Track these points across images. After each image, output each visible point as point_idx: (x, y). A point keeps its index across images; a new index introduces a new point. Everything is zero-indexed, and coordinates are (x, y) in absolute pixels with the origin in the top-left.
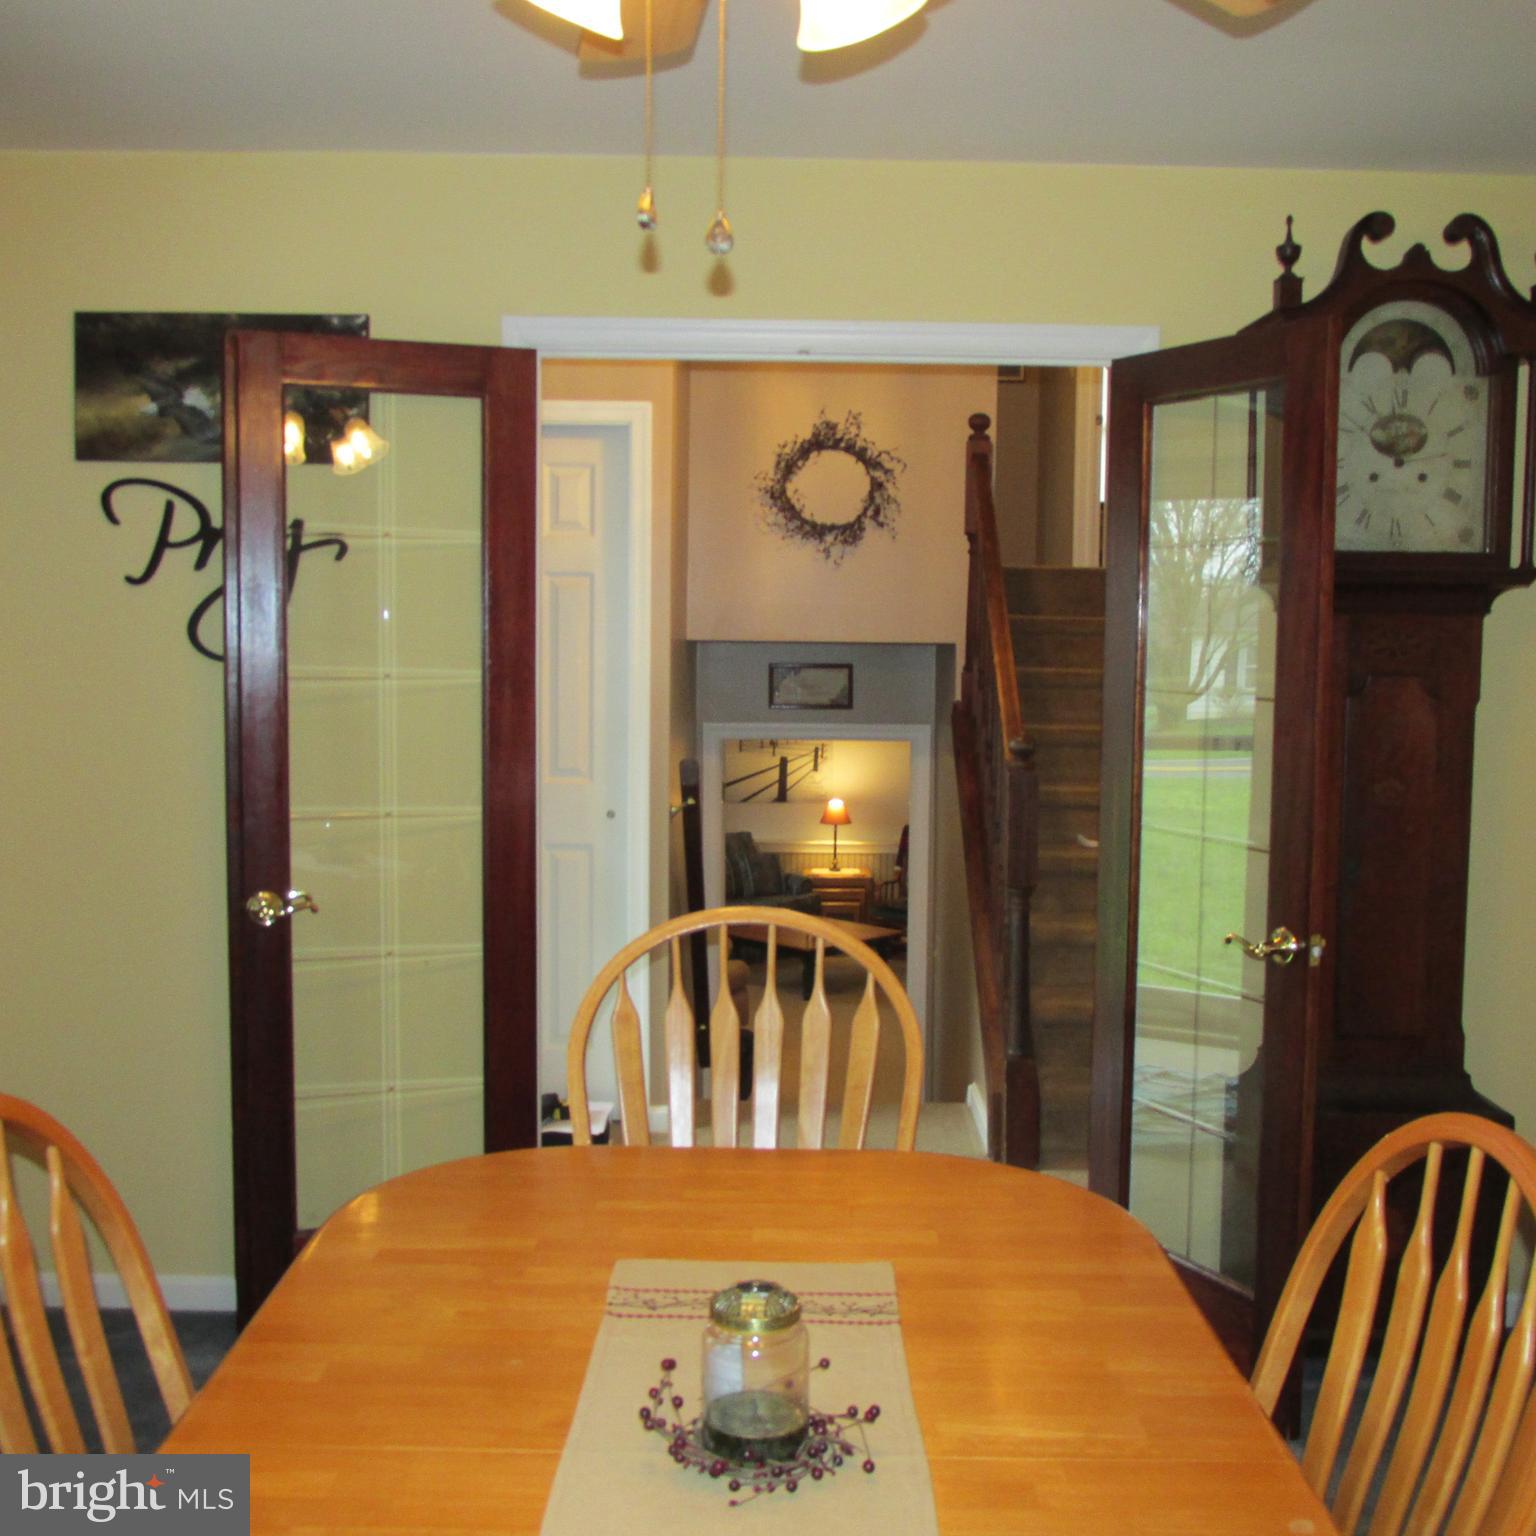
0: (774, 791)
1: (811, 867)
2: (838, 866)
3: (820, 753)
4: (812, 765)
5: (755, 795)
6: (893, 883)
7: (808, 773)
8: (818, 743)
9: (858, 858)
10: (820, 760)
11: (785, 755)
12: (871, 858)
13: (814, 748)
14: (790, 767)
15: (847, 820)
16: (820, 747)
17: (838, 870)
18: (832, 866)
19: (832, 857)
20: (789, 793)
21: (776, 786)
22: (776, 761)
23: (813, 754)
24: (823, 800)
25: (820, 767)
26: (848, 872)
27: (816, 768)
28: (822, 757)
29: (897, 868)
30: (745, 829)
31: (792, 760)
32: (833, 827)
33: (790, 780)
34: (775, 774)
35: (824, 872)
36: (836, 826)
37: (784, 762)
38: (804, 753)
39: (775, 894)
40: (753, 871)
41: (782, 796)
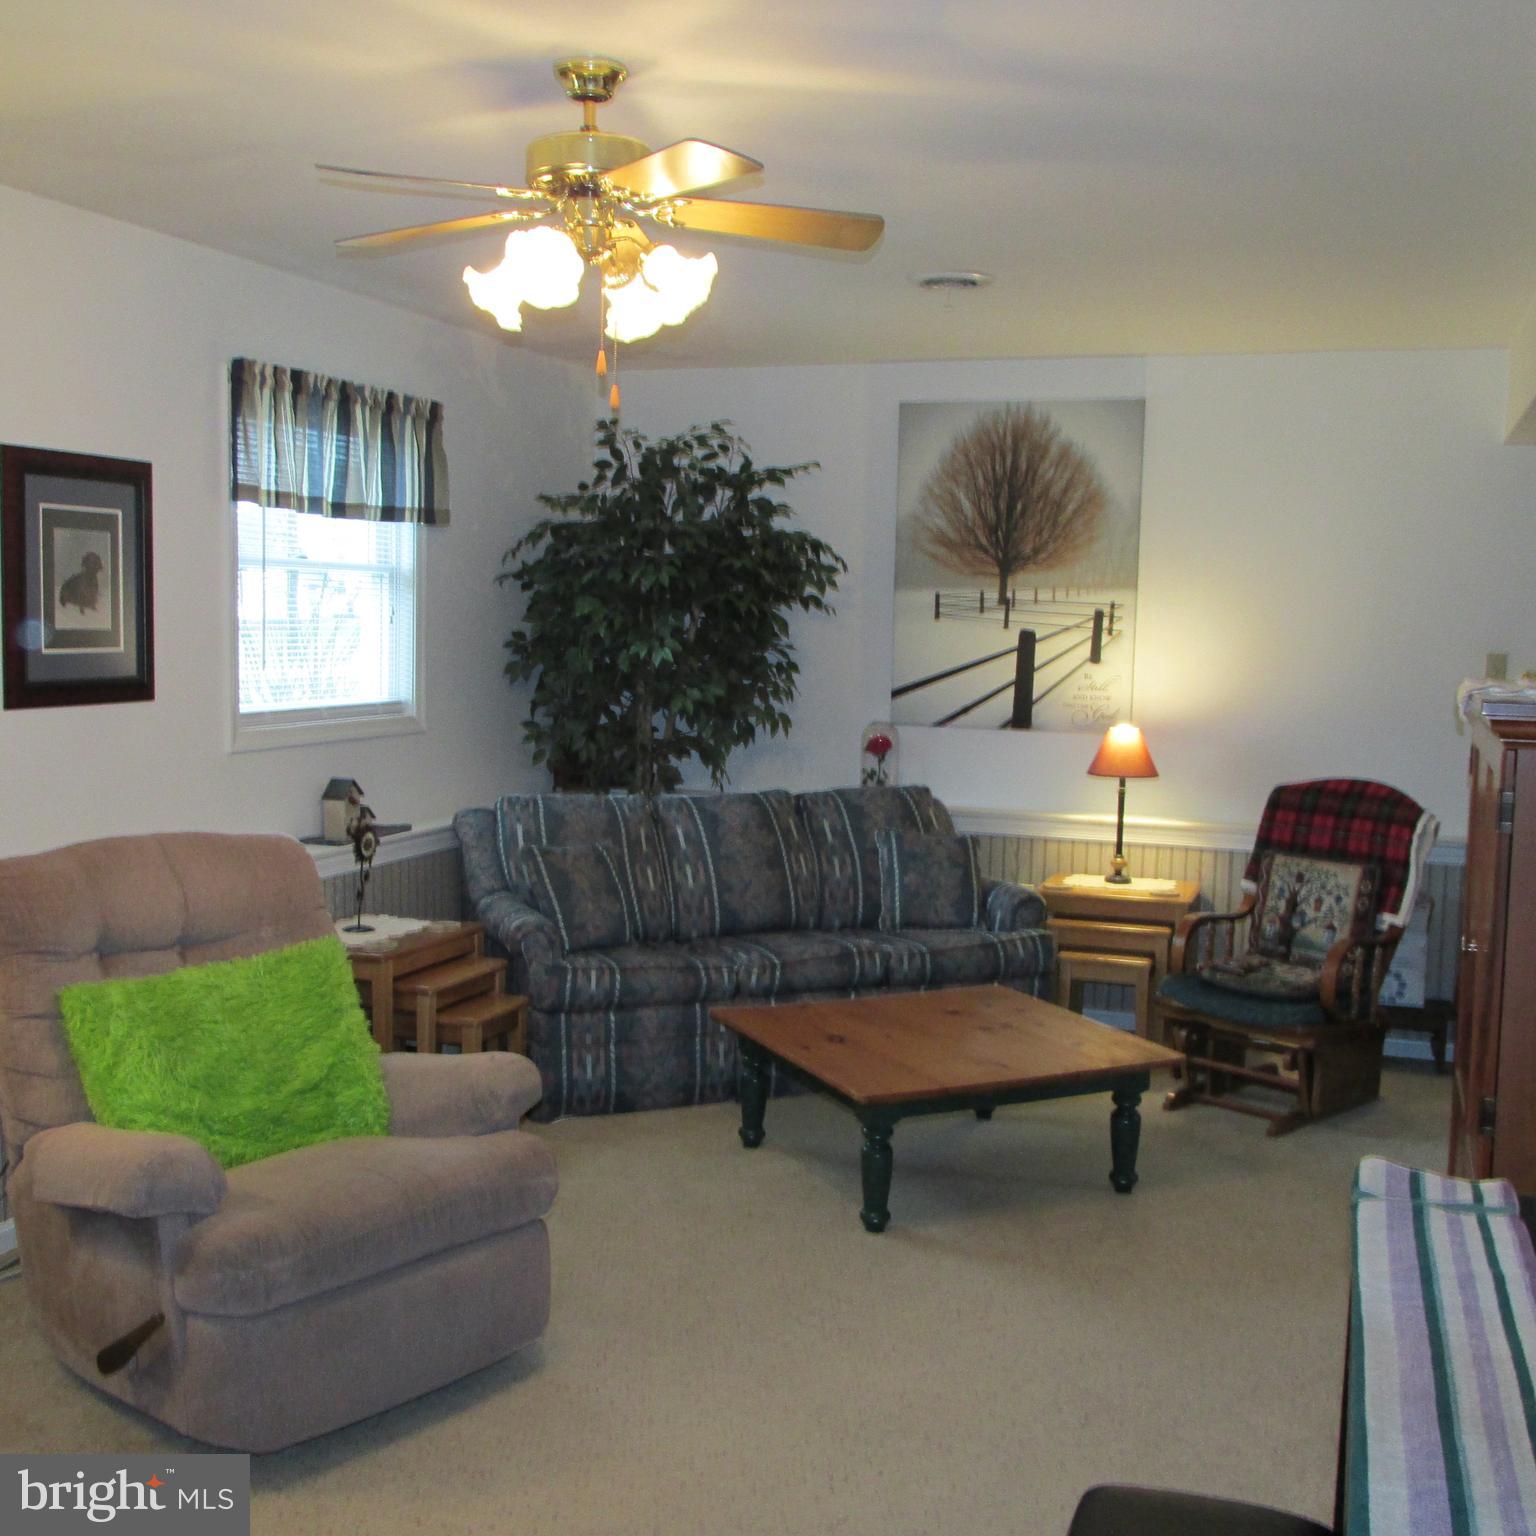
0: (1006, 702)
1: (1061, 872)
2: (1124, 872)
3: (1106, 623)
4: (1086, 650)
5: (965, 710)
6: (1241, 917)
7: (1080, 666)
8: (1102, 599)
9: (1165, 855)
10: (1105, 638)
11: (1030, 627)
12: (1208, 858)
13: (1092, 612)
14: (1041, 653)
15: (1148, 771)
16: (1106, 610)
17: (1127, 881)
18: (1111, 871)
19: (1112, 851)
20: (1035, 709)
21: (1011, 693)
22: (1012, 640)
23: (1091, 624)
24: (1100, 724)
25: (1104, 655)
26: (1142, 887)
27: (1095, 657)
28: (1110, 632)
29: (1250, 886)
30: (919, 782)
31: (1041, 640)
32: (1116, 782)
33: (1040, 681)
34: (1008, 669)
35: (1090, 883)
36: (1122, 784)
37: (1027, 641)
38: (1070, 622)
39: (951, 926)
40: (904, 872)
41: (1021, 718)
